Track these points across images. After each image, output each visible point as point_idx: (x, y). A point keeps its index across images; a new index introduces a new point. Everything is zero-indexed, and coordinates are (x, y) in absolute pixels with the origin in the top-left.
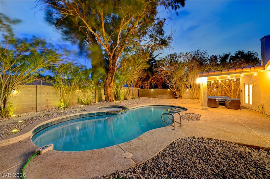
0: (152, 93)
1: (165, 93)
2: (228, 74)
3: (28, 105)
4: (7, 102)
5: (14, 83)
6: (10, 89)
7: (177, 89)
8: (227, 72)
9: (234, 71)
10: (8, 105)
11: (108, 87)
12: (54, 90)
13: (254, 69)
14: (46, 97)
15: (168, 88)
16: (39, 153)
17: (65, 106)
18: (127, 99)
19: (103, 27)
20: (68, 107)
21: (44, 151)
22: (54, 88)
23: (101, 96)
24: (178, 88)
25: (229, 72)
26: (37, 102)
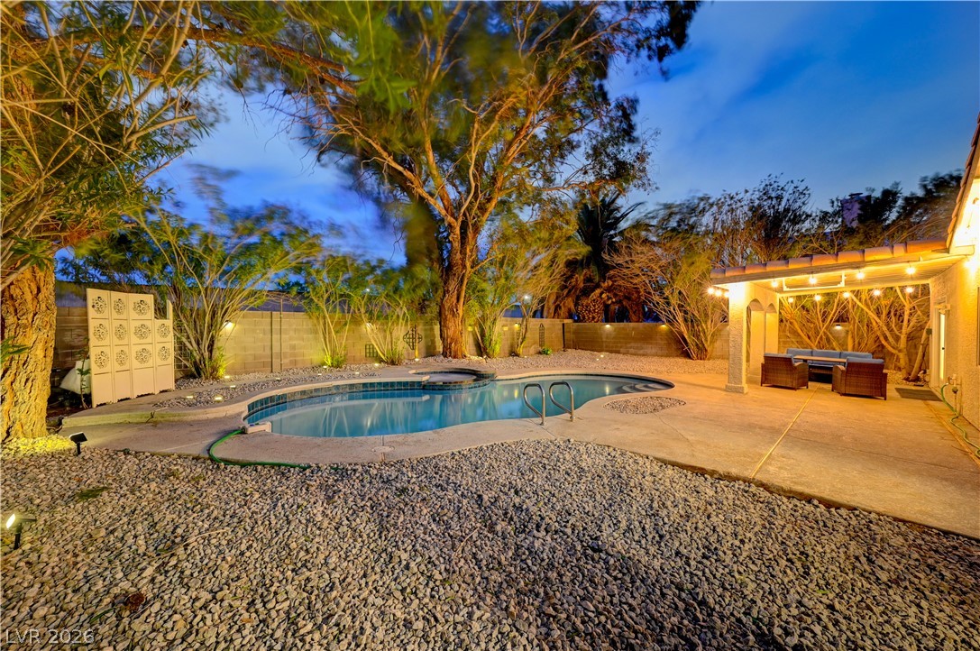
0: (607, 338)
1: (651, 338)
2: (812, 273)
3: (255, 357)
4: (215, 346)
5: (226, 307)
6: (220, 319)
7: (690, 323)
8: (807, 265)
9: (831, 261)
10: (216, 354)
11: (450, 316)
12: (310, 322)
13: (906, 251)
14: (291, 339)
15: (657, 319)
16: (243, 431)
17: (335, 363)
18: (517, 355)
19: (427, 150)
20: (341, 367)
21: (251, 430)
22: (310, 317)
23: (433, 342)
24: (692, 321)
25: (815, 263)
26: (274, 351)
